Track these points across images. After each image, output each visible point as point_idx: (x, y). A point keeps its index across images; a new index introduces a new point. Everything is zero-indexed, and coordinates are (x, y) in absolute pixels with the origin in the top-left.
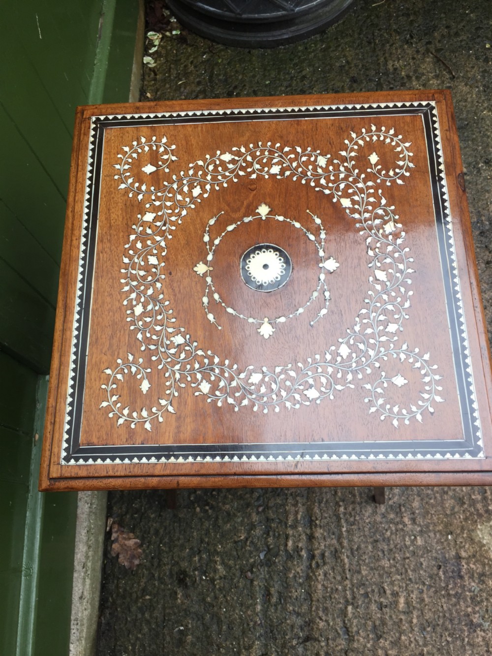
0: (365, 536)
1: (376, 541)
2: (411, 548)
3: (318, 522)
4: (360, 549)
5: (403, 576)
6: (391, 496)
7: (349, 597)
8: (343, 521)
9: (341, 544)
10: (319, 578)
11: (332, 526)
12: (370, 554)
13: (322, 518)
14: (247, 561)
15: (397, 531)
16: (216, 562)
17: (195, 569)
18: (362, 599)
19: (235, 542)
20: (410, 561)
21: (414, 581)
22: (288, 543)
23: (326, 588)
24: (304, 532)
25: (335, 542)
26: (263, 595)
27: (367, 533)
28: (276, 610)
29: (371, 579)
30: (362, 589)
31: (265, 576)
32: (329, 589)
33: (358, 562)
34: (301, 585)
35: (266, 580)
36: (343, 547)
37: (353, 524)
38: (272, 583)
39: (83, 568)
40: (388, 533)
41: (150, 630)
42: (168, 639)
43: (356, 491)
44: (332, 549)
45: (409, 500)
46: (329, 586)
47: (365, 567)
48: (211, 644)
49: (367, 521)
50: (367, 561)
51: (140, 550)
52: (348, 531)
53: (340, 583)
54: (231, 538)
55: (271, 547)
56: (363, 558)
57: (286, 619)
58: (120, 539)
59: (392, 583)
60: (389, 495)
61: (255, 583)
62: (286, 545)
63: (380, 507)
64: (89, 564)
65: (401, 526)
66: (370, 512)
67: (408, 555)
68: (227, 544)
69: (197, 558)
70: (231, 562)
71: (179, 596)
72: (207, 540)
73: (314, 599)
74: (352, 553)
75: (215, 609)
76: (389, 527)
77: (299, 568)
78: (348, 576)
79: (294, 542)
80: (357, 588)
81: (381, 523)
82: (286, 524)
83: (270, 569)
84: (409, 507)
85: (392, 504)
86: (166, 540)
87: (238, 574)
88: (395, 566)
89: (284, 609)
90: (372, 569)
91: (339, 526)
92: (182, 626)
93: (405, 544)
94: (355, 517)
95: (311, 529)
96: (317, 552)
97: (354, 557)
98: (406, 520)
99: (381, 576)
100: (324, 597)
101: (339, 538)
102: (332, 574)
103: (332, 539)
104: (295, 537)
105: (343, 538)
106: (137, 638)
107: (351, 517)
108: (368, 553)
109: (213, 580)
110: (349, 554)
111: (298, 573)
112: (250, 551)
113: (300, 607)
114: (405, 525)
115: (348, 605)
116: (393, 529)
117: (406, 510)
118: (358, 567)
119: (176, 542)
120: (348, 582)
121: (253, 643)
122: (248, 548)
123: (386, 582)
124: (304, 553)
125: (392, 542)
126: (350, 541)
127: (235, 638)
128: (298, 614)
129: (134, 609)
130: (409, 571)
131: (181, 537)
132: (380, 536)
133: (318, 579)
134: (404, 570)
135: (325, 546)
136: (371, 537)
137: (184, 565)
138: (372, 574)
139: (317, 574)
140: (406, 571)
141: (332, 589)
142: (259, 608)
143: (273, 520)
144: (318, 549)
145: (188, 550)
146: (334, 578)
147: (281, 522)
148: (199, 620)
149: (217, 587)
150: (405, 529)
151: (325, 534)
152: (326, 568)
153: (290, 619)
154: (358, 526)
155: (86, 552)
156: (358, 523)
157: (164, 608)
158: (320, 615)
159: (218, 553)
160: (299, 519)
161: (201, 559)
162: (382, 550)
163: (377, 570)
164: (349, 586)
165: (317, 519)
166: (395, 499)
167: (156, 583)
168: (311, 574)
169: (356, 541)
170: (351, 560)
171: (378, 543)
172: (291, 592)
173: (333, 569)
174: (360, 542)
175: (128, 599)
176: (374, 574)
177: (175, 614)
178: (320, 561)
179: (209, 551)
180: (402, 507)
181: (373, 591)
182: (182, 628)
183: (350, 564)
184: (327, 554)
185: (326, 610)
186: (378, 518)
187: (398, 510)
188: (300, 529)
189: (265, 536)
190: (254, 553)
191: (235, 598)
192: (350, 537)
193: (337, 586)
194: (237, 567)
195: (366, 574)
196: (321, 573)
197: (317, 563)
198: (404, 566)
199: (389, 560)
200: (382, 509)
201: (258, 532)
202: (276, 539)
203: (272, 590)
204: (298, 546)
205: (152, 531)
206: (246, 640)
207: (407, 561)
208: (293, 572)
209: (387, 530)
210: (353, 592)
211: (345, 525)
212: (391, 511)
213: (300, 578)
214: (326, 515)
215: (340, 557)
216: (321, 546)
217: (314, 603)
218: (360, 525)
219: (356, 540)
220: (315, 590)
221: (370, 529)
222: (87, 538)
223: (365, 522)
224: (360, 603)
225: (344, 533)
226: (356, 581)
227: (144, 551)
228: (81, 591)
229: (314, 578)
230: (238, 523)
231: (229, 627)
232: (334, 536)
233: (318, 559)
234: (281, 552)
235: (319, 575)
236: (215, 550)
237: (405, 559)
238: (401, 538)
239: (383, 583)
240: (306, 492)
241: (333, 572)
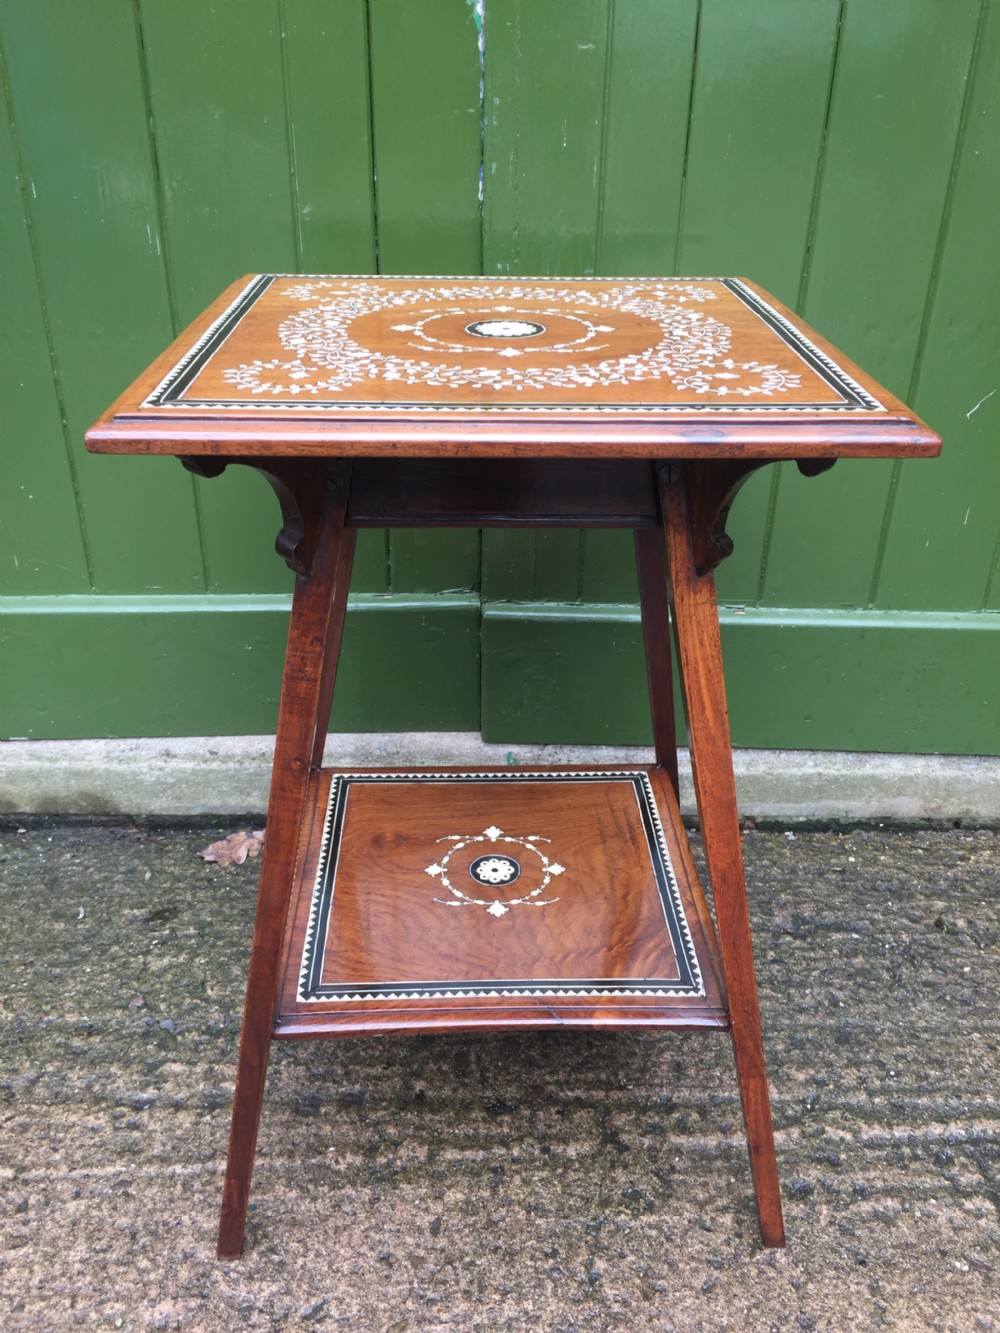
0: (152, 1212)
1: (134, 1237)
2: (93, 1316)
3: (208, 1118)
4: (126, 1201)
5: (35, 1292)
6: (233, 1275)
7: (33, 1174)
8: (197, 1167)
9: (150, 1161)
10: (91, 1118)
11: (191, 1146)
12: (109, 1220)
13: (213, 1127)
14: (164, 1000)
15: (145, 1285)
16: (176, 956)
17: (173, 930)
18: (19, 1201)
19: (203, 983)
20: (65, 1310)
21: (15, 1315)
22: (179, 1064)
23: (67, 1132)
24: (193, 1096)
25: (157, 1150)
26: (91, 1026)
27: (157, 1216)
28: (58, 1046)
29: (53, 1220)
30: (39, 1201)
31: (128, 1027)
32: (61, 1135)
33: (99, 1195)
34: (89, 1087)
35: (116, 1031)
36: (140, 1165)
37: (186, 1186)
38: (111, 1038)
39: (211, 753)
40: (144, 1263)
41: (94, 883)
42: (72, 902)
43: (259, 1197)
44: (143, 1145)
45: (212, 1320)
46: (69, 1136)
47: (83, 1207)
48: (39, 953)
49: (185, 1218)
50: (95, 1213)
51: (226, 864)
52: (172, 1176)
53: (67, 1157)
54: (213, 977)
55: (179, 1038)
56: (105, 1206)
57: (32, 1061)
58: (252, 840)
59: (28, 1266)
60: (238, 1272)
61: (119, 1013)
62: (174, 1061)
63: (210, 1249)
64: (215, 765)
65: (153, 1293)
66: (205, 1225)
67: (80, 1305)
68: (205, 971)
69: (192, 931)
70: (169, 977)
71: (135, 911)
72: (220, 943)
73: (52, 1109)
74: (124, 1183)
75: (95, 958)
76: (158, 1267)
77: (123, 1082)
78: (75, 1174)
79: (176, 1076)
80: (44, 1190)
81: (173, 1249)
82: (218, 1062)
83: (136, 1037)
84: (197, 1320)
85: (213, 1278)
86: (235, 893)
87: (145, 988)
88: (63, 1275)
89: (53, 1058)
90: (74, 1223)
91: (188, 1160)
92: (84, 917)
93: (109, 1300)
94: (201, 1192)
95: (197, 1108)
96: (145, 1116)
97: (112, 1188)
98: (166, 1307)
99: (53, 1241)
100: (49, 1126)
101: (164, 1160)
102: (92, 1142)
103: (164, 1145)
104: (188, 1077)
105: (162, 1166)
106: (87, 868)
107: (203, 1185)
108: (111, 1216)
109: (148, 952)
110: (121, 1178)
111: (114, 1082)
112: (182, 1003)
113: (47, 1086)
114: (154, 1302)
115: (17, 1171)
116: (152, 1276)
117: (190, 1310)
118: (88, 1194)
119: (227, 905)
120: (64, 1170)
121: (13, 1010)
122: (188, 1001)
123: (35, 1252)
124: (150, 1093)
125: (122, 1269)
126: (150, 1182)
127: (34, 985)
128: (34, 1082)
129: (136, 862)
130: (43, 1304)
131: (236, 912)
132: (144, 1247)
133: (88, 1114)
134: (46, 1293)
135: (155, 1131)
136: (145, 1225)
137: (186, 916)
138: (62, 1222)
139: (101, 1114)
140: (43, 1298)
141: (60, 1141)
142: (71, 1018)
143: (233, 1039)
144: (151, 1117)
145: (209, 919)
146: (82, 1146)
147: (224, 1053)
148: (85, 938)
149: (132, 960)
150: (145, 1302)
151: (179, 1132)
152: (109, 1130)
153: (32, 1066)
154: (179, 1198)
155: (234, 756)
156: (187, 1199)
157: (121, 896)
158: (17, 1118)
159: (192, 959)
160: (222, 1085)
161: (189, 937)
162: (111, 1247)
163: (68, 1235)
164: (55, 1173)
165: (214, 1117)
166: (223, 1287)
167: (168, 884)
168: (103, 1105)
169: (146, 1193)
170: (108, 1180)
171: (127, 1240)
172: (81, 1069)
173: (103, 1144)
174: (141, 1201)
175: (153, 855)
176: (62, 1226)
177: (108, 908)
178: (125, 1120)
179: (199, 946)
180: (199, 1301)
181: (26, 1223)
182: (81, 916)
183: (98, 1179)
184: (136, 1134)
185: (25, 1128)
186: (185, 1243)
187: (196, 1292)
188: (201, 1086)
189: (204, 1028)
190: (174, 1011)
191: (103, 984)
192: (159, 1181)
193: (62, 1151)
194: (158, 986)
195: (67, 1210)
196: (98, 1122)
197: (124, 1116)
198: (56, 1294)
199: (82, 1261)
200: (206, 1253)
201: (215, 1016)
202: (192, 1046)
203: (96, 1039)
204: (166, 1082)
205: (253, 876)
206: (23, 1000)
207: (67, 1302)
208: (119, 1073)
209: (153, 1260)
210: (38, 1182)
211: (189, 1170)
212: (197, 1274)
213: (103, 1085)
214: (218, 1135)
215: (122, 1157)
216: (154, 1122)
217: (45, 1108)
218: (180, 1203)
219: (150, 1192)
220: (68, 1110)
221: (165, 1224)
222: (255, 755)
223: (185, 1213)
224: (11, 1194)
225: (170, 1169)
226: (59, 1187)
227: (225, 868)
228: (177, 752)
229: (94, 1109)
230: (239, 986)
231: (56, 977)
232: (169, 1148)
233: (132, 1117)
234: (163, 1054)
235: (97, 1118)
236: (198, 955)
237: (74, 1298)
238: (125, 1293)
239: (36, 1244)
240: (278, 1099)
241: (94, 1145)
